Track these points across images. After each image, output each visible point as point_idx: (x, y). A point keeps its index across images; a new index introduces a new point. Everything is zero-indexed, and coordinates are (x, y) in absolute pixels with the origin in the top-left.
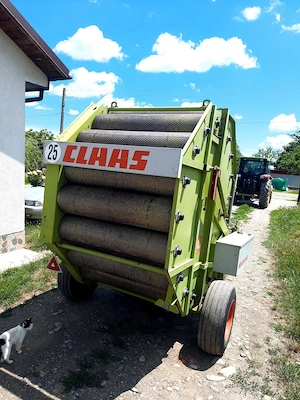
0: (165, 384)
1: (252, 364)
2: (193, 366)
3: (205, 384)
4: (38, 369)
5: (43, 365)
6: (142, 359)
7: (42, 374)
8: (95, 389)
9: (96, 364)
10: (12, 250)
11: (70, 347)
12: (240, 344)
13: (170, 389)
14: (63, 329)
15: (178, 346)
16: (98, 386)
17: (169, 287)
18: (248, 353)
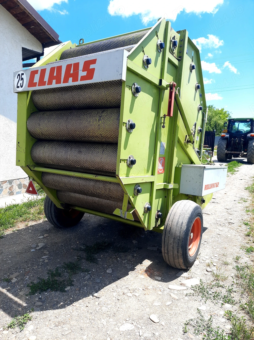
0: (126, 291)
1: (217, 277)
2: (157, 278)
3: (165, 292)
4: (11, 276)
5: (17, 274)
6: (109, 271)
7: (14, 280)
8: (58, 293)
9: (66, 274)
10: (18, 193)
11: (46, 261)
12: (208, 261)
13: (129, 294)
14: (44, 248)
15: (147, 263)
16: (62, 290)
17: (125, 195)
18: (215, 268)
